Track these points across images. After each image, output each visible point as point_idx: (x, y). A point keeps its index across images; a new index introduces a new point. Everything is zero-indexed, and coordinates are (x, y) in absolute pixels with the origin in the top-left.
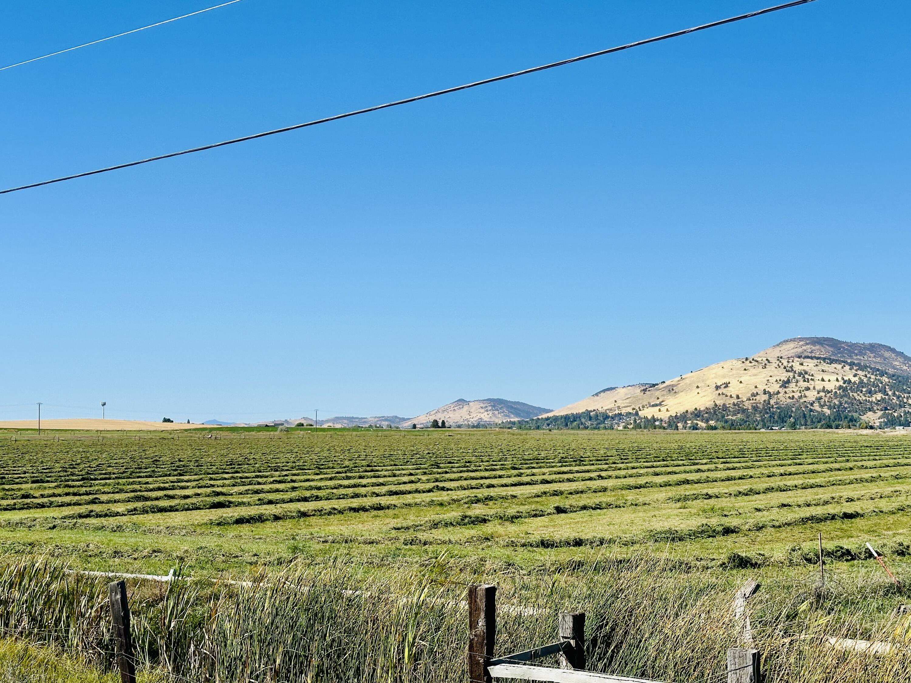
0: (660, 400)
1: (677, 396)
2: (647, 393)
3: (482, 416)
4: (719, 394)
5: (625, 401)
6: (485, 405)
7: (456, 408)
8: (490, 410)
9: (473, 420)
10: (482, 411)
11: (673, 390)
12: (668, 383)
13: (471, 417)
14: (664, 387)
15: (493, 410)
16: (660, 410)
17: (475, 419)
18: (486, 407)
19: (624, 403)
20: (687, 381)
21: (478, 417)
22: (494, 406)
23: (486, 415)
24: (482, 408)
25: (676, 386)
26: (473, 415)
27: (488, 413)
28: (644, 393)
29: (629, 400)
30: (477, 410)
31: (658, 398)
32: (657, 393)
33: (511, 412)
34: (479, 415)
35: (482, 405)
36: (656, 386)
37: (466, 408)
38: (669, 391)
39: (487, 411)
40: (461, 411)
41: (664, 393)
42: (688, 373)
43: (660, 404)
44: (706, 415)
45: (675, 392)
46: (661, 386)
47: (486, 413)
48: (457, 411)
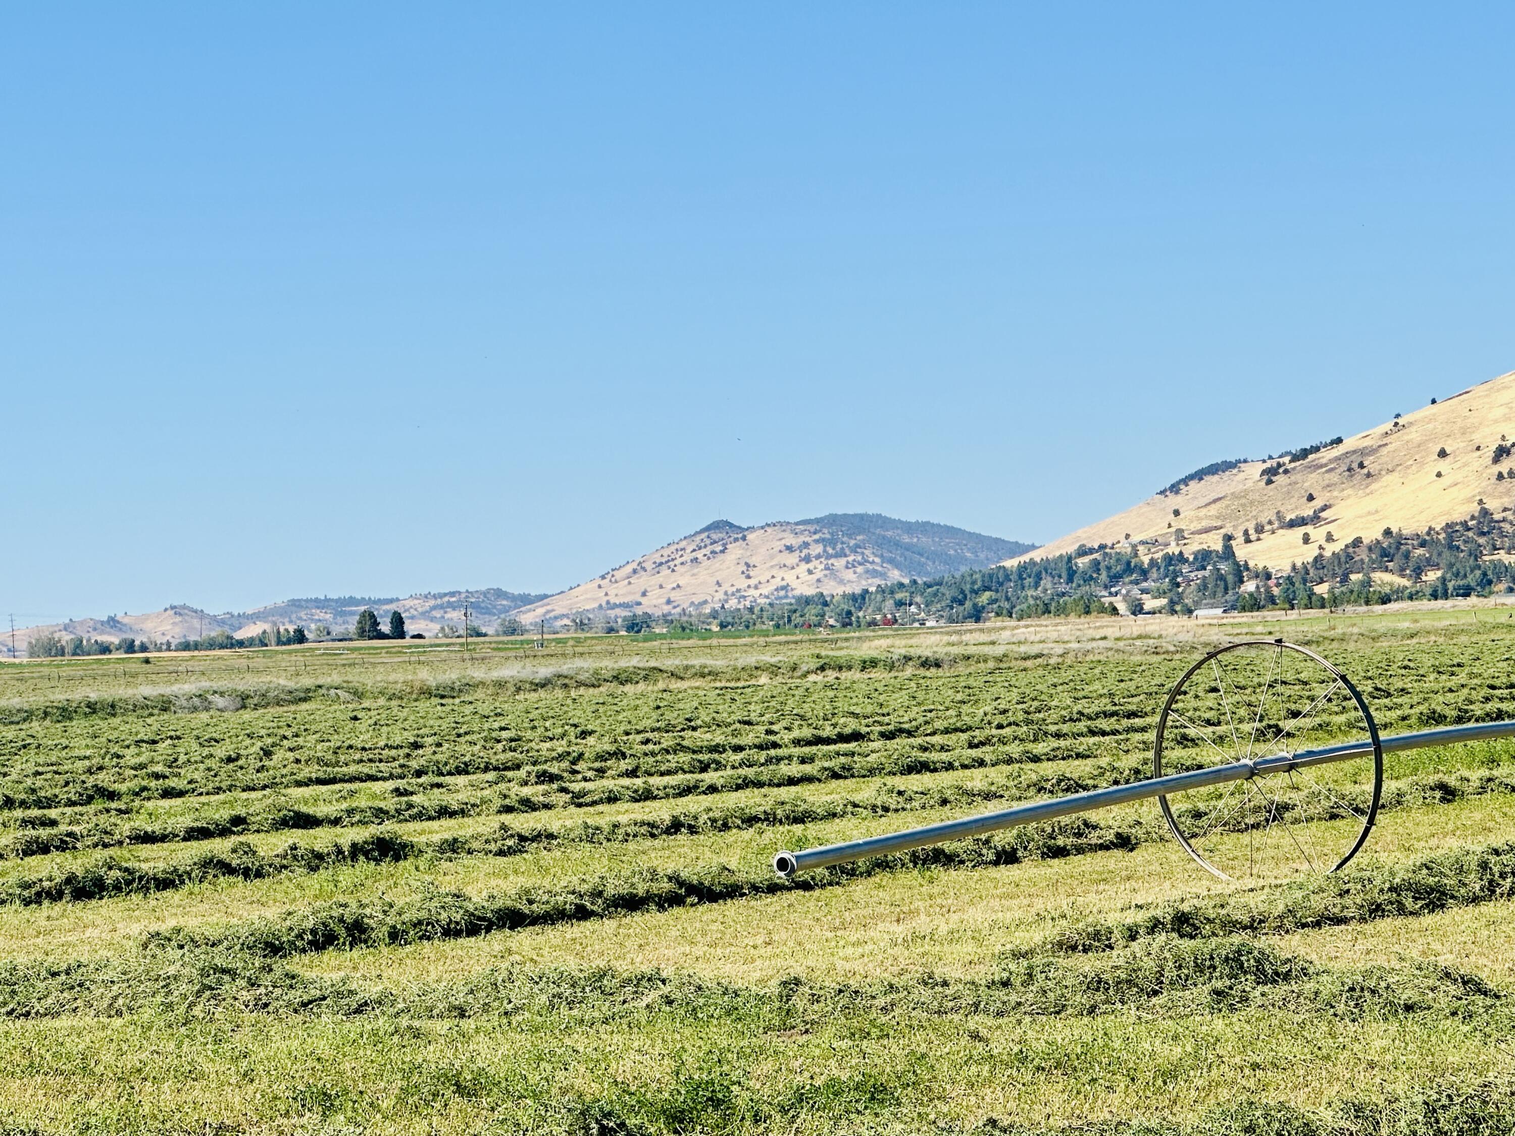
0: (1318, 503)
1: (1374, 486)
2: (1280, 479)
3: (790, 577)
4: (1500, 476)
5: (1204, 511)
6: (802, 539)
7: (699, 555)
8: (818, 557)
9: (756, 593)
10: (793, 559)
11: (1361, 466)
12: (1350, 444)
13: (752, 582)
14: (1337, 459)
15: (829, 557)
16: (1306, 539)
17: (765, 591)
18: (806, 545)
19: (1199, 519)
20: (1413, 435)
21: (777, 582)
22: (832, 542)
23: (804, 576)
24: (789, 549)
25: (1373, 451)
26: (759, 575)
27: (811, 566)
28: (1269, 482)
29: (1218, 505)
30: (772, 557)
31: (1311, 498)
32: (1312, 481)
33: (891, 561)
34: (780, 574)
35: (795, 541)
36: (1311, 457)
37: (735, 551)
38: (1349, 470)
39: (807, 559)
40: (716, 563)
41: (1334, 477)
42: (1419, 407)
43: (1315, 519)
44: (1420, 551)
45: (1369, 475)
46: (1326, 455)
47: (804, 567)
48: (706, 563)
